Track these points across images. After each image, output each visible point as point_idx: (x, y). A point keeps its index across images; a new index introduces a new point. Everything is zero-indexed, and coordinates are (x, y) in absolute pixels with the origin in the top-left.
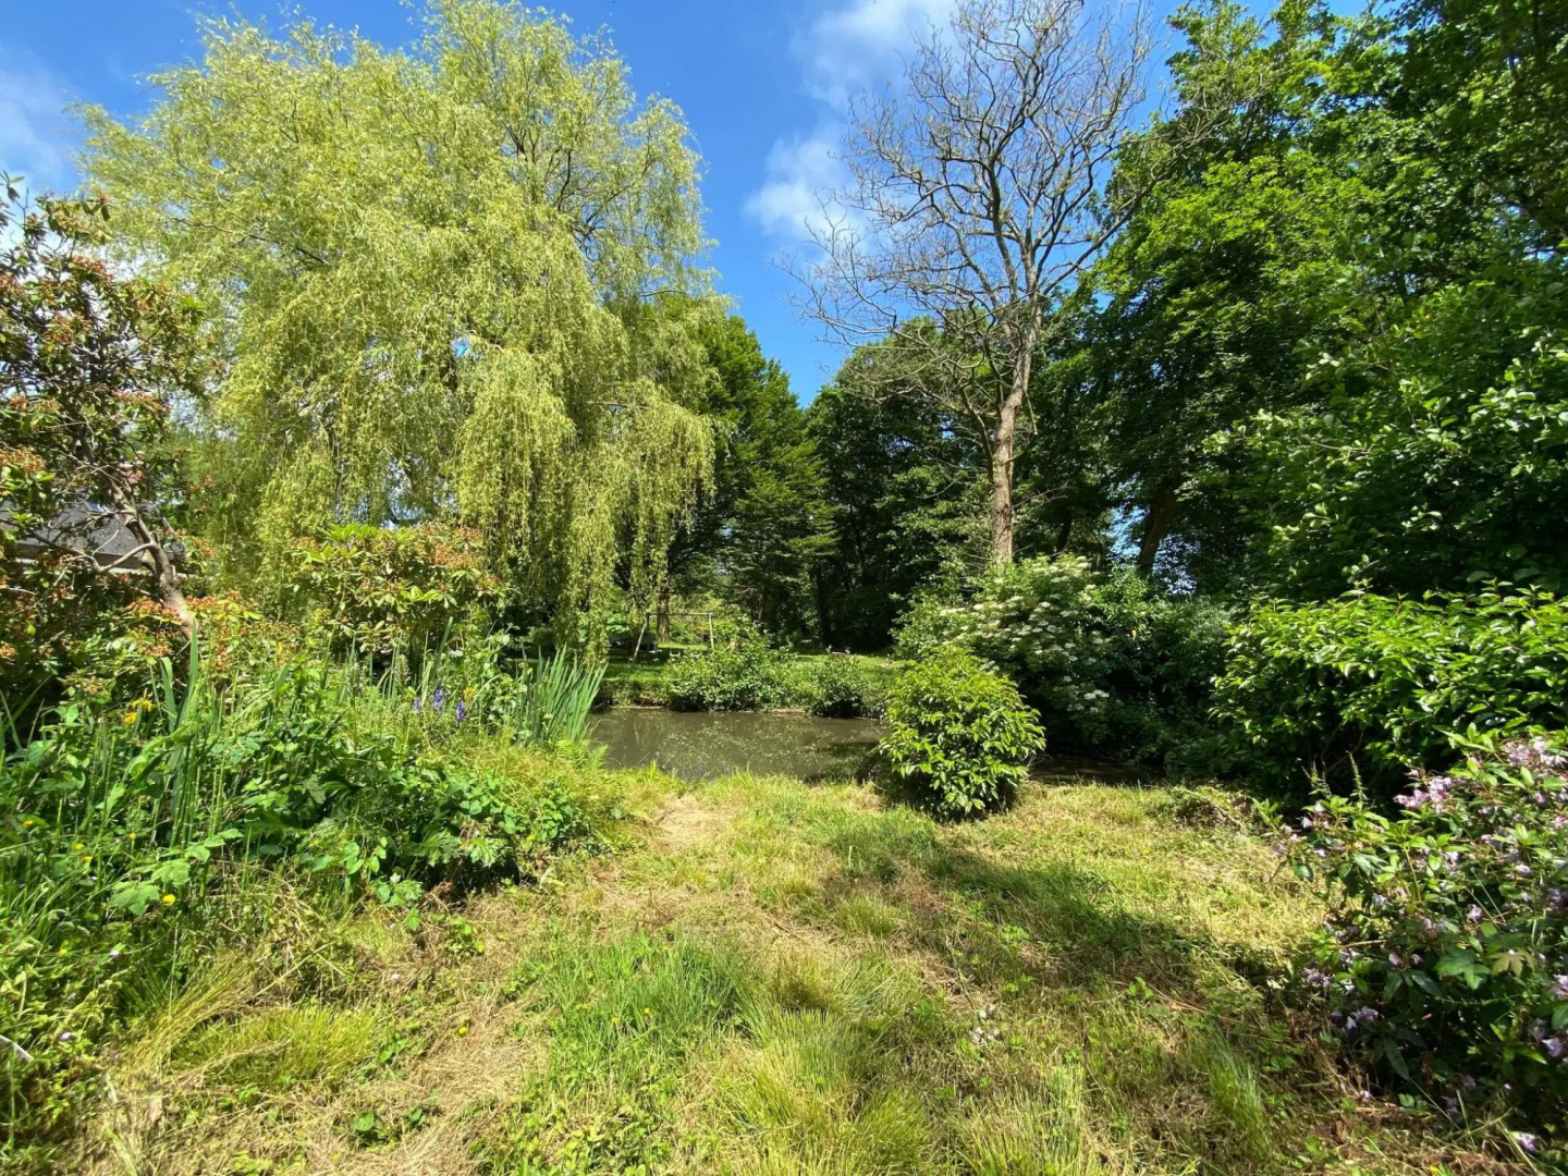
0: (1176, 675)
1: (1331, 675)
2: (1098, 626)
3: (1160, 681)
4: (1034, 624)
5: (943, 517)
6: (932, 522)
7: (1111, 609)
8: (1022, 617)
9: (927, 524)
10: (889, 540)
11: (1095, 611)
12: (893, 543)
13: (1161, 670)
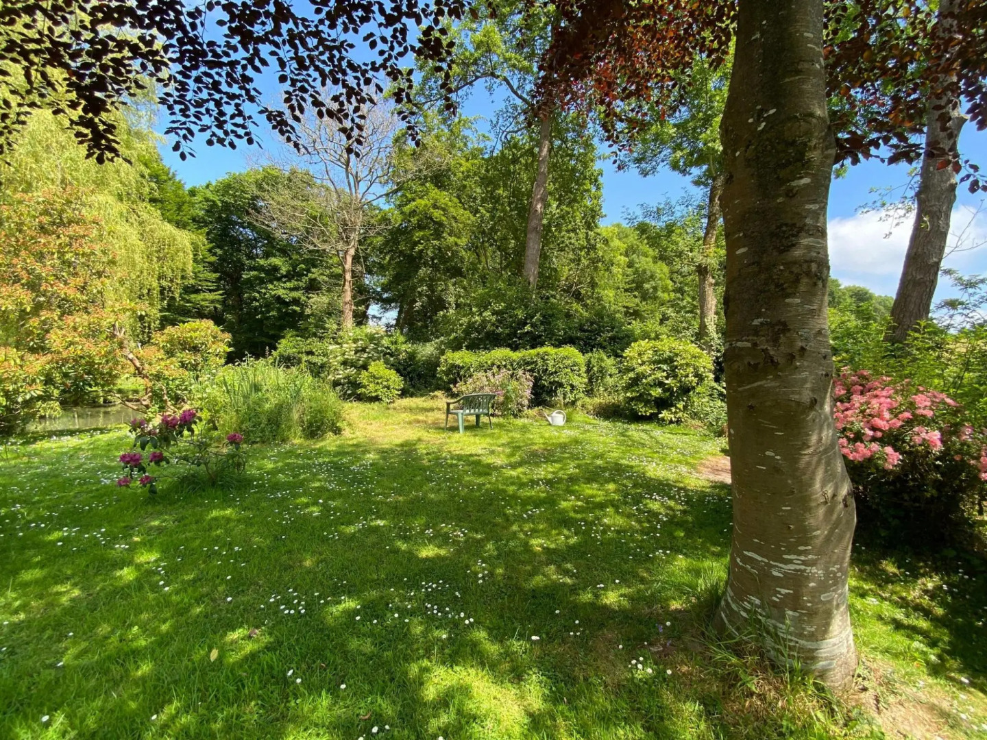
0: (414, 370)
1: (459, 366)
2: (389, 354)
3: (409, 373)
4: (369, 353)
5: (291, 290)
6: (284, 291)
7: (393, 347)
8: (363, 350)
9: (281, 292)
10: (255, 299)
11: (388, 348)
12: (257, 301)
13: (409, 369)
